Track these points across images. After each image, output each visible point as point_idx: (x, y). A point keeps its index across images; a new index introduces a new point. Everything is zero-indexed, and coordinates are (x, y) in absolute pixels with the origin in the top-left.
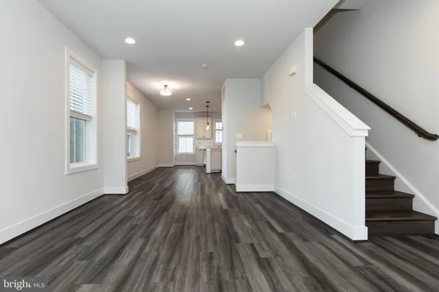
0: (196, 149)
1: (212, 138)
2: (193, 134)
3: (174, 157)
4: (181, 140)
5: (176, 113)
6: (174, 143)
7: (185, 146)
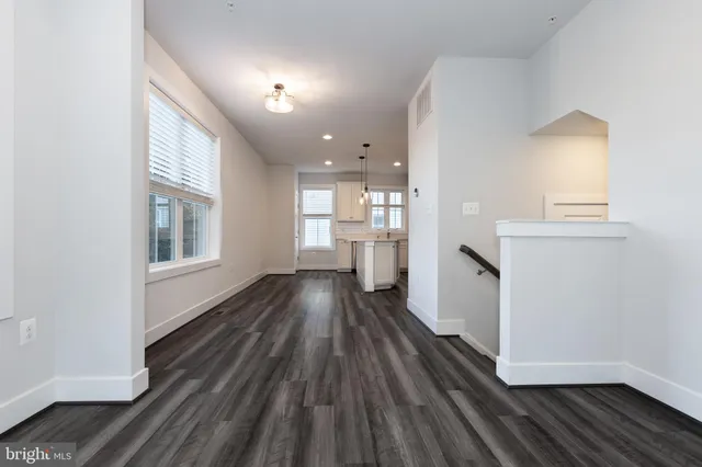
0: (337, 241)
1: (366, 219)
2: (330, 212)
3: (297, 254)
4: (309, 223)
5: (300, 174)
6: (296, 229)
7: (316, 236)
